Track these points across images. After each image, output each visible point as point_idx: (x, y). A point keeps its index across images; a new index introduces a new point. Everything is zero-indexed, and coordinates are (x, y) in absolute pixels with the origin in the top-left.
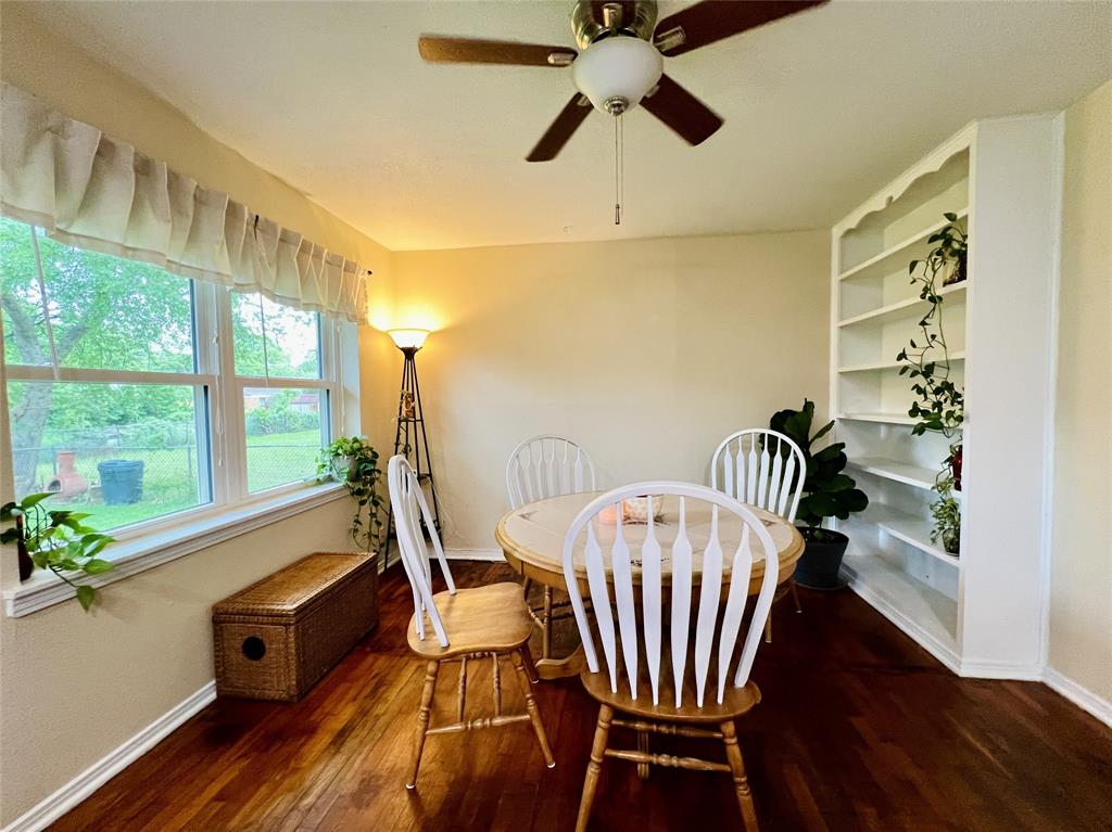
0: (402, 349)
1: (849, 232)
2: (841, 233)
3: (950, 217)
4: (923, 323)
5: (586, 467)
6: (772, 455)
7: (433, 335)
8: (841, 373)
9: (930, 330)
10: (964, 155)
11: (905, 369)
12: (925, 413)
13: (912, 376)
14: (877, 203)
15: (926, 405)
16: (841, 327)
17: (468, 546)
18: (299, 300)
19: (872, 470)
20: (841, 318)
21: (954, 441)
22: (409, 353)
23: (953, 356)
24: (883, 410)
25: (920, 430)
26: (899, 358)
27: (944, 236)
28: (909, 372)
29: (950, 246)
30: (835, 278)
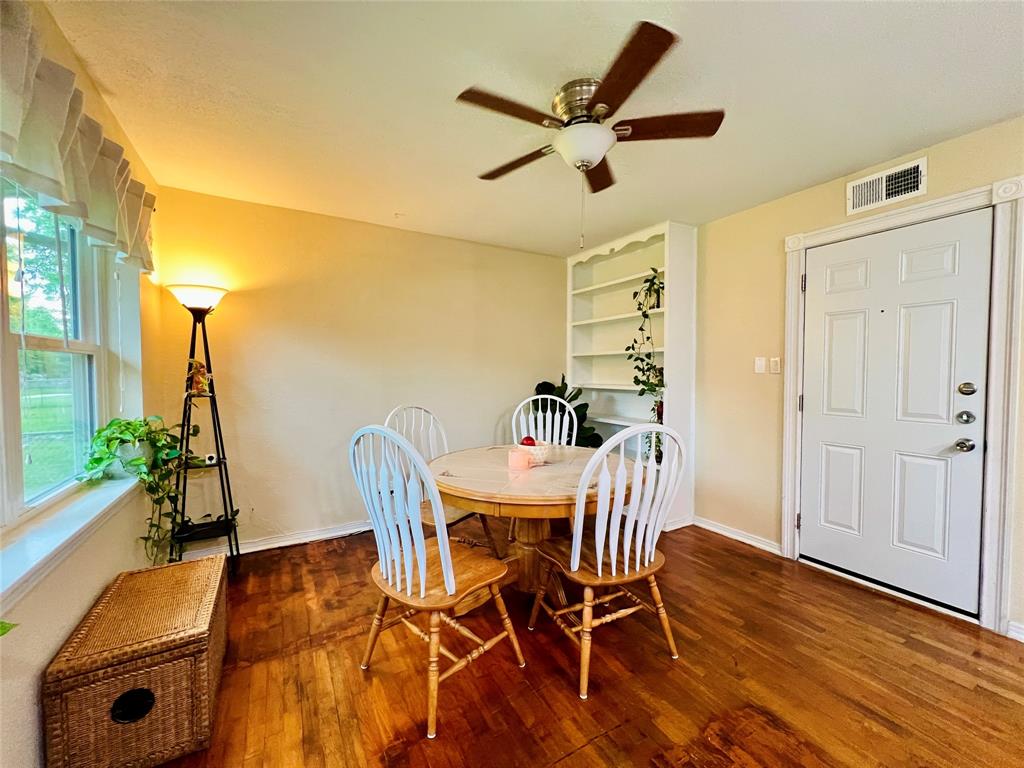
0: (192, 310)
1: (580, 263)
2: (574, 263)
3: (655, 270)
4: (641, 329)
5: (439, 435)
6: (554, 413)
7: (231, 296)
8: (575, 357)
9: (646, 334)
10: (660, 238)
11: (630, 357)
12: (644, 383)
13: (636, 360)
14: (604, 250)
15: (643, 378)
16: (574, 326)
17: (270, 533)
18: (114, 234)
19: (601, 420)
20: (574, 320)
21: (658, 399)
22: (199, 315)
23: (657, 350)
24: (594, 382)
25: (642, 393)
26: (628, 349)
27: (651, 281)
28: (634, 358)
29: (654, 286)
30: (570, 292)
